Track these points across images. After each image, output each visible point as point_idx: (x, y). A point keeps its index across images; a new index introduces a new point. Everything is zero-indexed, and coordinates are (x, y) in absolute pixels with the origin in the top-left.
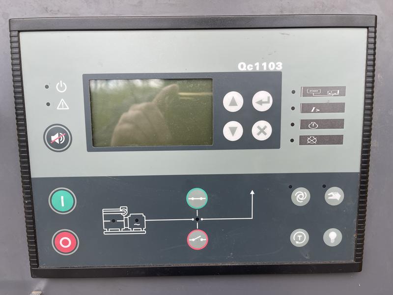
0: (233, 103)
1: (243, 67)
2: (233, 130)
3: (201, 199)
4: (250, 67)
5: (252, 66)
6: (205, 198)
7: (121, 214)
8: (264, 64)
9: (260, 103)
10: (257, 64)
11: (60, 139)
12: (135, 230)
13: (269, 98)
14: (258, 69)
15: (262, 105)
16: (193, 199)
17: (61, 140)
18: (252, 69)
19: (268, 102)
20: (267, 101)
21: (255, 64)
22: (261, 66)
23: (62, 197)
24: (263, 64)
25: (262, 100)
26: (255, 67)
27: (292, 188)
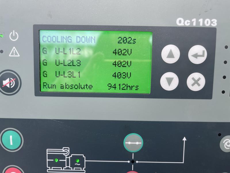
0: (171, 55)
1: (181, 22)
2: (170, 81)
3: (137, 143)
4: (188, 23)
5: (189, 21)
6: (141, 143)
7: (64, 154)
8: (201, 20)
9: (196, 56)
10: (194, 20)
11: (10, 83)
12: (75, 169)
13: (204, 52)
14: (194, 24)
15: (197, 58)
16: (129, 143)
17: (11, 85)
18: (189, 24)
19: (203, 56)
20: (202, 54)
21: (193, 20)
22: (198, 22)
23: (11, 137)
24: (199, 20)
25: (197, 54)
26: (192, 23)
27: (221, 136)
